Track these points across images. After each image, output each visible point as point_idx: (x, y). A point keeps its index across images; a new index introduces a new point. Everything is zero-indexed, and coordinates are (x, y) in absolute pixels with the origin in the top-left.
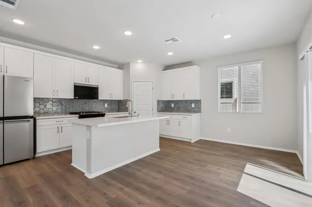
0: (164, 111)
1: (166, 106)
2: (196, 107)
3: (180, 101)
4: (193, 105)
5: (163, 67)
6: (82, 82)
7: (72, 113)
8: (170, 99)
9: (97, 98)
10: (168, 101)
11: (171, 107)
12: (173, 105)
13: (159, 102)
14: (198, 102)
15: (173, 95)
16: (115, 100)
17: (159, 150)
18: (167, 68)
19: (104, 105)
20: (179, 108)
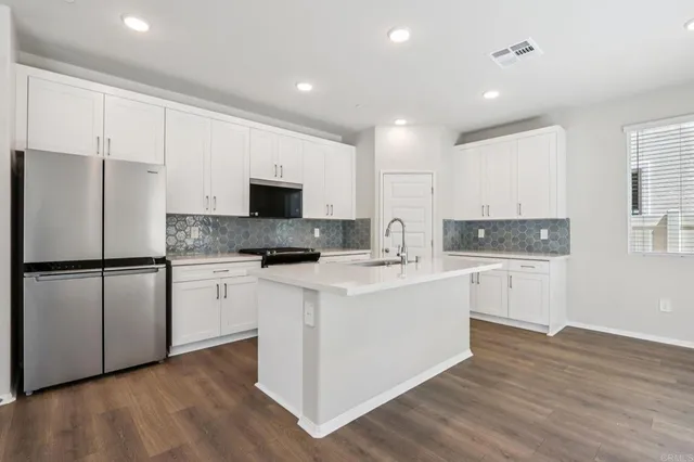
0: (459, 249)
1: (462, 236)
2: (552, 238)
3: (502, 223)
4: (544, 234)
5: (456, 137)
6: (268, 176)
7: (243, 252)
8: (478, 217)
9: (299, 215)
10: (469, 223)
11: (476, 239)
12: (481, 234)
13: (446, 223)
14: (559, 226)
15: (486, 208)
16: (337, 221)
17: (468, 354)
18: (466, 137)
19: (313, 232)
20: (502, 240)
